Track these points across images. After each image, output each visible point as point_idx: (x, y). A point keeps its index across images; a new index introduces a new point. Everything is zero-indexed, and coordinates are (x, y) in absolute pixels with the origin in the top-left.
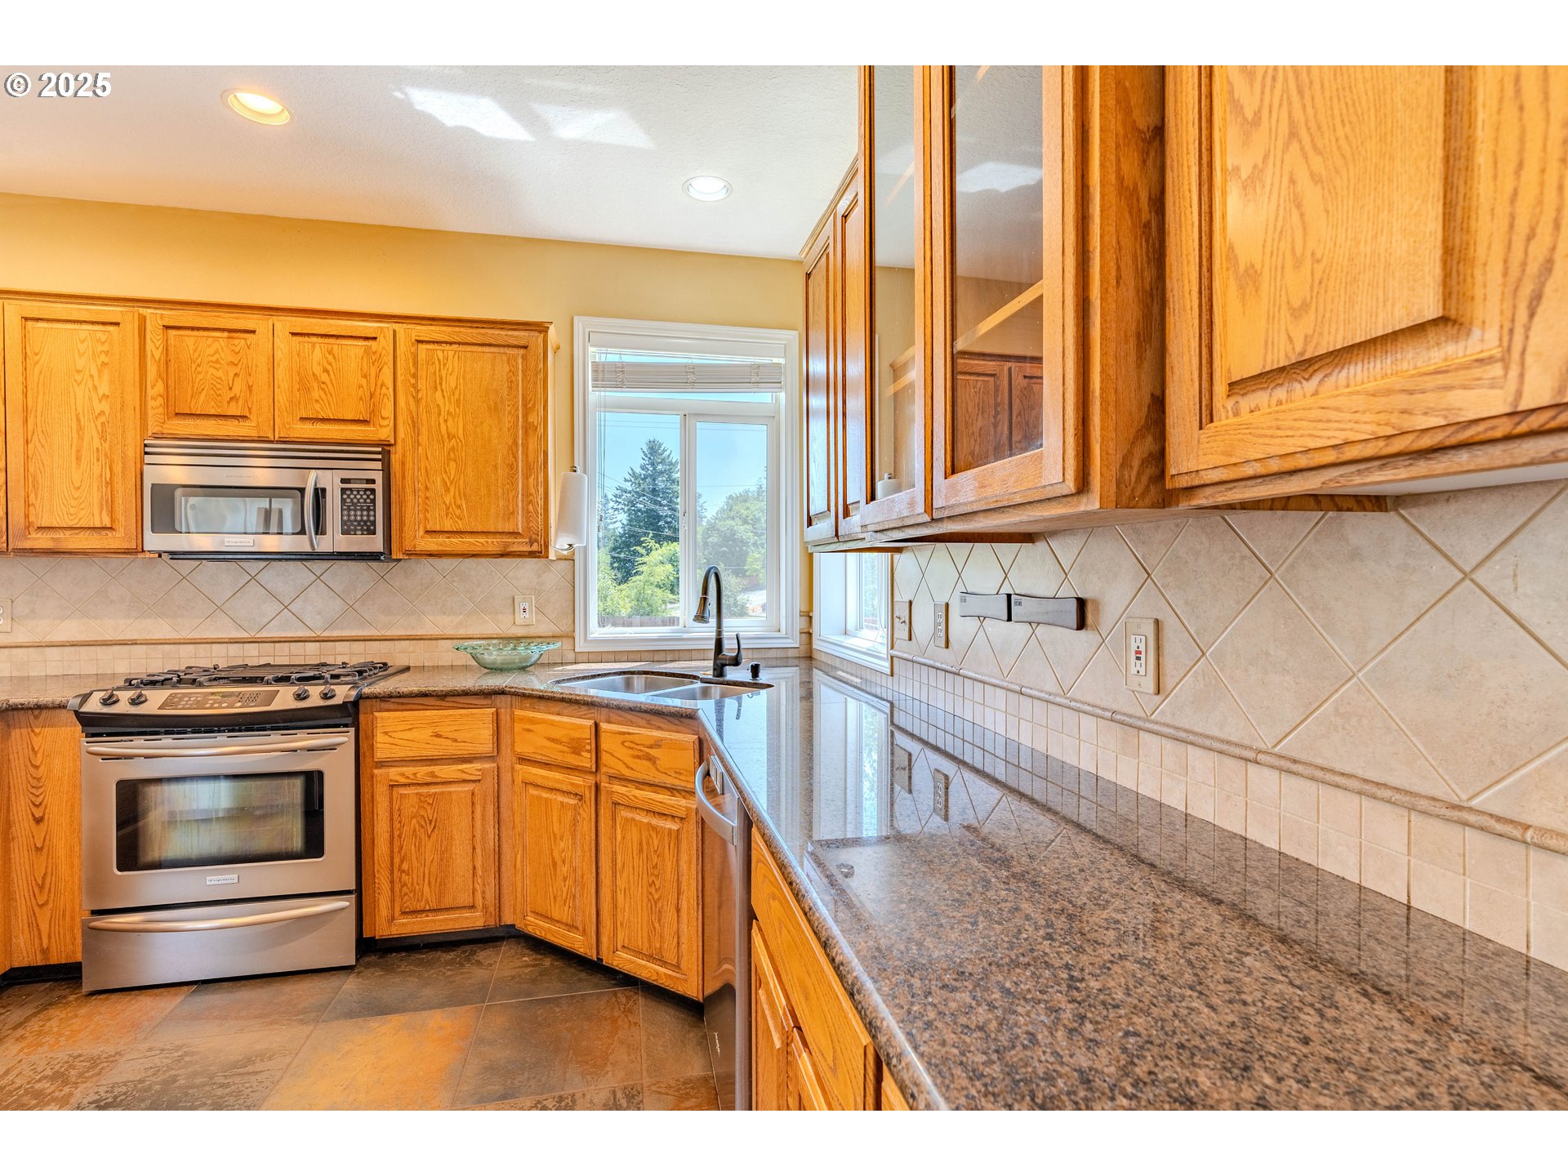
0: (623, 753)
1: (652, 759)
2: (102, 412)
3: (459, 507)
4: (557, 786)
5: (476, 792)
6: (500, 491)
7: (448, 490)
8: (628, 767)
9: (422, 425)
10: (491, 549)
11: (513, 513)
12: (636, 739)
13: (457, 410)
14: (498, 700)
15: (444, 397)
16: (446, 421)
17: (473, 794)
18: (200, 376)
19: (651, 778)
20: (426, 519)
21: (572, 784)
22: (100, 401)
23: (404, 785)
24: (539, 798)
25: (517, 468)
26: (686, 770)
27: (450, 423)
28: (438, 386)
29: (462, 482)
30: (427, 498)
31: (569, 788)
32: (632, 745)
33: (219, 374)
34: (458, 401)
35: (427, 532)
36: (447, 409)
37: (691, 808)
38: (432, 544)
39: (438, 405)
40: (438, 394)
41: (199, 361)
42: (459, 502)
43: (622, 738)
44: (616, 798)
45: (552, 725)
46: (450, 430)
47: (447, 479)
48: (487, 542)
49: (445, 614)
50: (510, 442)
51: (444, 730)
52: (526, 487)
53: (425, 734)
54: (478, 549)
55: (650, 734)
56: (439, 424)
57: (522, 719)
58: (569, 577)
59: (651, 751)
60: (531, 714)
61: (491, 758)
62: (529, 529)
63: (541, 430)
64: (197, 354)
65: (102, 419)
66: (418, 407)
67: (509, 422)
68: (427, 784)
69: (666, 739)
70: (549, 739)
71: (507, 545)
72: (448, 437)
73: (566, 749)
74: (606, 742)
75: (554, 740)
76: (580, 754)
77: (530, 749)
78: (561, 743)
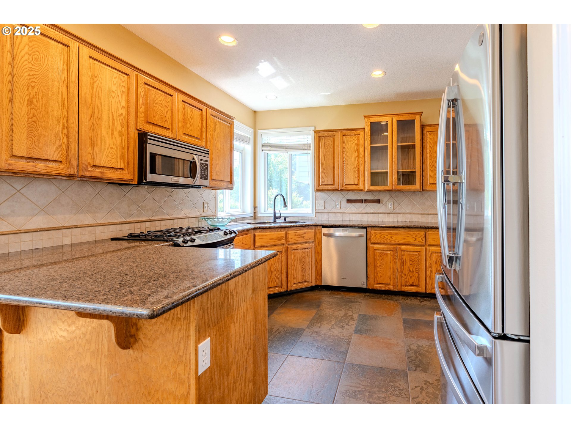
0: (295, 238)
1: (303, 237)
2: (122, 114)
3: (219, 172)
6: (227, 168)
8: (296, 240)
12: (299, 233)
13: (219, 140)
16: (216, 143)
18: (156, 108)
19: (302, 241)
20: (212, 175)
22: (121, 109)
26: (312, 237)
28: (215, 131)
29: (219, 164)
30: (212, 168)
32: (297, 235)
33: (162, 109)
34: (219, 137)
35: (212, 179)
36: (217, 139)
37: (313, 245)
38: (213, 184)
39: (215, 137)
40: (215, 133)
41: (156, 102)
43: (294, 234)
44: (292, 249)
46: (217, 146)
47: (217, 162)
48: (224, 184)
55: (302, 231)
57: (258, 235)
59: (303, 235)
60: (262, 234)
64: (156, 98)
65: (122, 117)
69: (307, 232)
70: (269, 239)
71: (228, 185)
72: (217, 148)
73: (276, 240)
74: (290, 236)
75: (271, 239)
76: (281, 241)
77: (262, 243)
78: (274, 239)
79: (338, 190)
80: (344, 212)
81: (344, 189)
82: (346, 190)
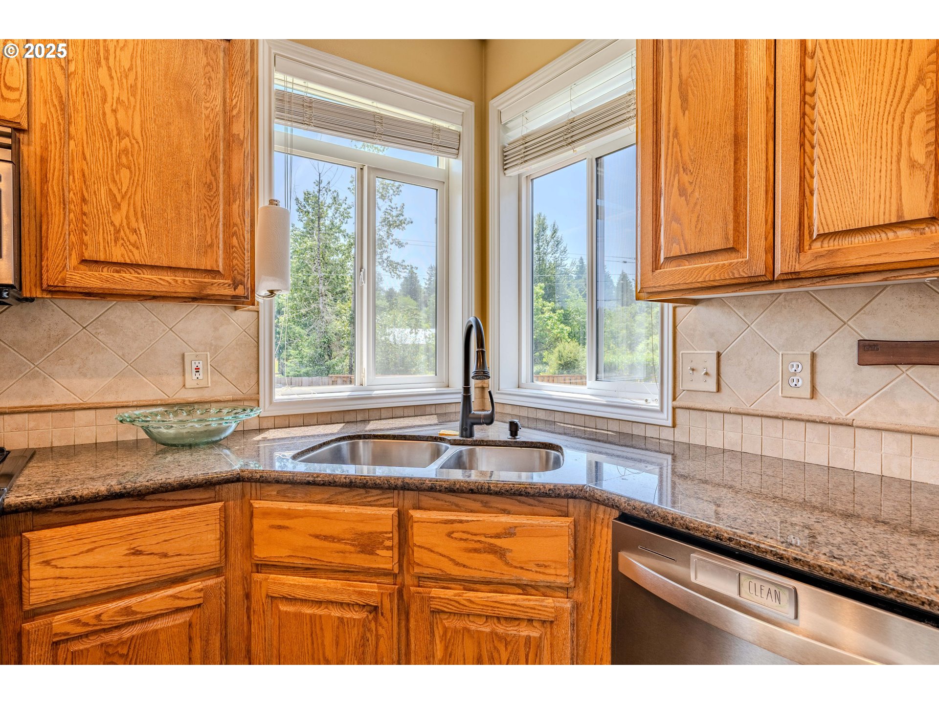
0: (452, 548)
1: (500, 553)
3: (135, 231)
4: (332, 597)
5: (194, 621)
6: (194, 215)
7: (118, 206)
8: (458, 564)
9: (76, 110)
10: (181, 290)
11: (211, 246)
12: (473, 528)
13: (132, 99)
14: (225, 490)
15: (111, 78)
16: (114, 111)
17: (190, 625)
19: (496, 575)
20: (82, 243)
21: (360, 593)
23: (80, 637)
24: (298, 616)
25: (217, 190)
26: (555, 562)
27: (121, 114)
28: (103, 62)
29: (139, 196)
30: (85, 214)
31: (355, 598)
32: (465, 536)
34: (133, 88)
35: (84, 261)
36: (116, 95)
37: (562, 609)
38: (92, 279)
39: (102, 87)
40: (103, 72)
42: (134, 225)
43: (449, 528)
44: (435, 605)
45: (324, 518)
46: (121, 124)
47: (116, 191)
48: (176, 281)
49: (85, 376)
50: (208, 155)
51: (146, 543)
52: (228, 216)
53: (117, 553)
54: (163, 289)
55: (496, 520)
56: (104, 114)
57: (266, 513)
58: (252, 331)
59: (499, 542)
60: (285, 505)
61: (217, 571)
62: (231, 268)
63: (247, 146)
66: (68, 84)
67: (207, 129)
68: (118, 627)
69: (522, 526)
70: (317, 537)
71: (203, 286)
72: (119, 134)
73: (348, 548)
74: (419, 536)
75: (326, 538)
76: (372, 553)
77: (284, 552)
78: (340, 540)
79: (769, 280)
80: (842, 415)
81: (810, 267)
82: (823, 276)
